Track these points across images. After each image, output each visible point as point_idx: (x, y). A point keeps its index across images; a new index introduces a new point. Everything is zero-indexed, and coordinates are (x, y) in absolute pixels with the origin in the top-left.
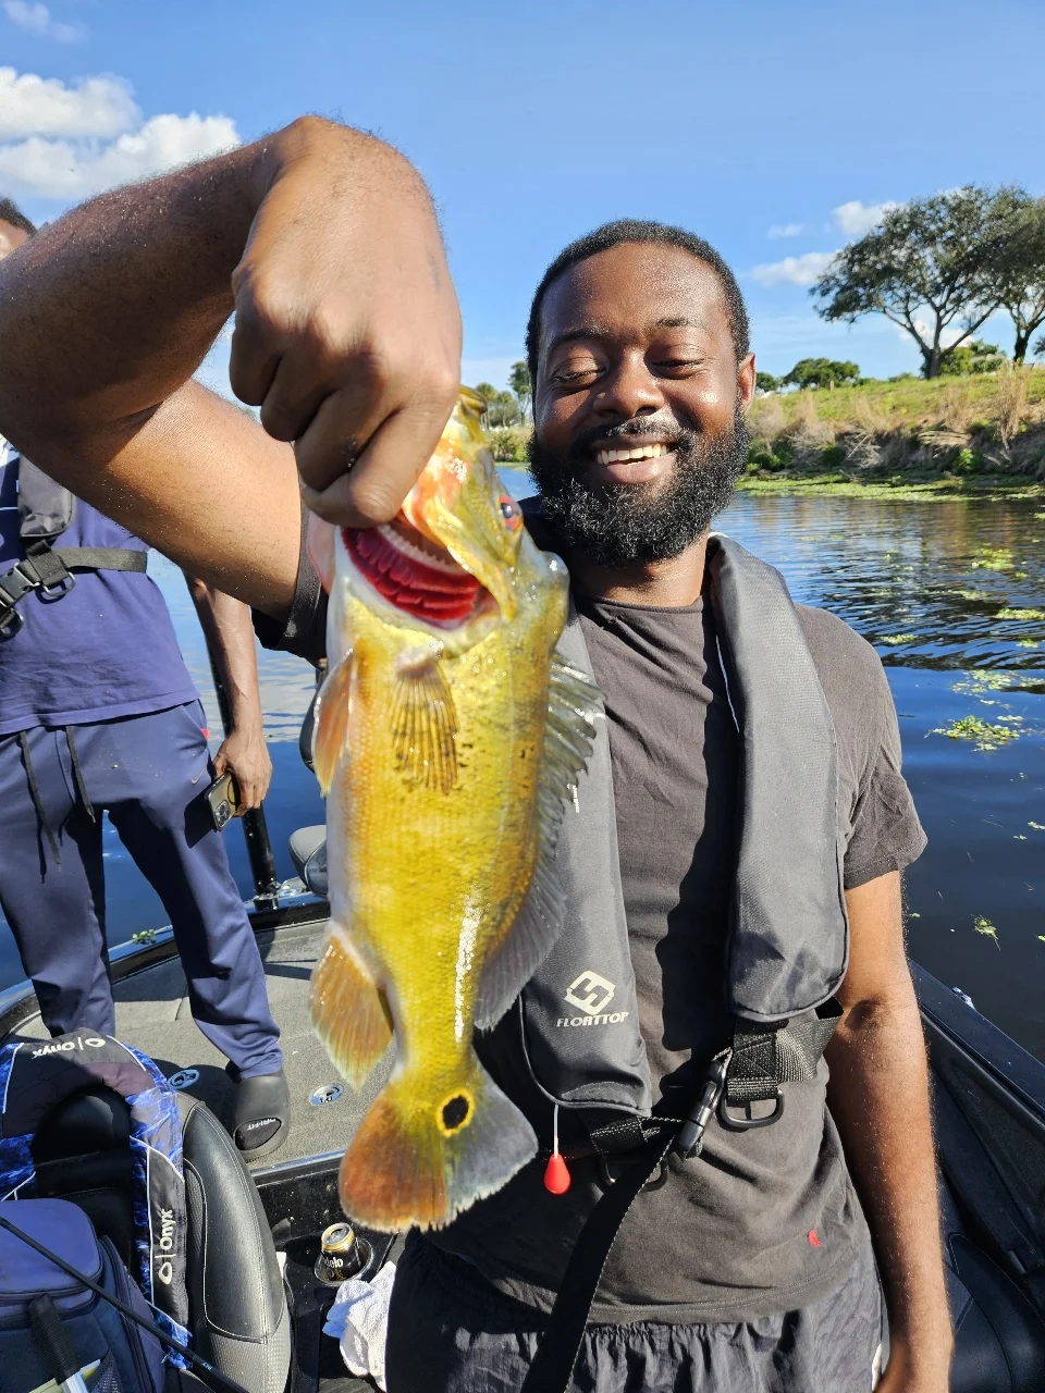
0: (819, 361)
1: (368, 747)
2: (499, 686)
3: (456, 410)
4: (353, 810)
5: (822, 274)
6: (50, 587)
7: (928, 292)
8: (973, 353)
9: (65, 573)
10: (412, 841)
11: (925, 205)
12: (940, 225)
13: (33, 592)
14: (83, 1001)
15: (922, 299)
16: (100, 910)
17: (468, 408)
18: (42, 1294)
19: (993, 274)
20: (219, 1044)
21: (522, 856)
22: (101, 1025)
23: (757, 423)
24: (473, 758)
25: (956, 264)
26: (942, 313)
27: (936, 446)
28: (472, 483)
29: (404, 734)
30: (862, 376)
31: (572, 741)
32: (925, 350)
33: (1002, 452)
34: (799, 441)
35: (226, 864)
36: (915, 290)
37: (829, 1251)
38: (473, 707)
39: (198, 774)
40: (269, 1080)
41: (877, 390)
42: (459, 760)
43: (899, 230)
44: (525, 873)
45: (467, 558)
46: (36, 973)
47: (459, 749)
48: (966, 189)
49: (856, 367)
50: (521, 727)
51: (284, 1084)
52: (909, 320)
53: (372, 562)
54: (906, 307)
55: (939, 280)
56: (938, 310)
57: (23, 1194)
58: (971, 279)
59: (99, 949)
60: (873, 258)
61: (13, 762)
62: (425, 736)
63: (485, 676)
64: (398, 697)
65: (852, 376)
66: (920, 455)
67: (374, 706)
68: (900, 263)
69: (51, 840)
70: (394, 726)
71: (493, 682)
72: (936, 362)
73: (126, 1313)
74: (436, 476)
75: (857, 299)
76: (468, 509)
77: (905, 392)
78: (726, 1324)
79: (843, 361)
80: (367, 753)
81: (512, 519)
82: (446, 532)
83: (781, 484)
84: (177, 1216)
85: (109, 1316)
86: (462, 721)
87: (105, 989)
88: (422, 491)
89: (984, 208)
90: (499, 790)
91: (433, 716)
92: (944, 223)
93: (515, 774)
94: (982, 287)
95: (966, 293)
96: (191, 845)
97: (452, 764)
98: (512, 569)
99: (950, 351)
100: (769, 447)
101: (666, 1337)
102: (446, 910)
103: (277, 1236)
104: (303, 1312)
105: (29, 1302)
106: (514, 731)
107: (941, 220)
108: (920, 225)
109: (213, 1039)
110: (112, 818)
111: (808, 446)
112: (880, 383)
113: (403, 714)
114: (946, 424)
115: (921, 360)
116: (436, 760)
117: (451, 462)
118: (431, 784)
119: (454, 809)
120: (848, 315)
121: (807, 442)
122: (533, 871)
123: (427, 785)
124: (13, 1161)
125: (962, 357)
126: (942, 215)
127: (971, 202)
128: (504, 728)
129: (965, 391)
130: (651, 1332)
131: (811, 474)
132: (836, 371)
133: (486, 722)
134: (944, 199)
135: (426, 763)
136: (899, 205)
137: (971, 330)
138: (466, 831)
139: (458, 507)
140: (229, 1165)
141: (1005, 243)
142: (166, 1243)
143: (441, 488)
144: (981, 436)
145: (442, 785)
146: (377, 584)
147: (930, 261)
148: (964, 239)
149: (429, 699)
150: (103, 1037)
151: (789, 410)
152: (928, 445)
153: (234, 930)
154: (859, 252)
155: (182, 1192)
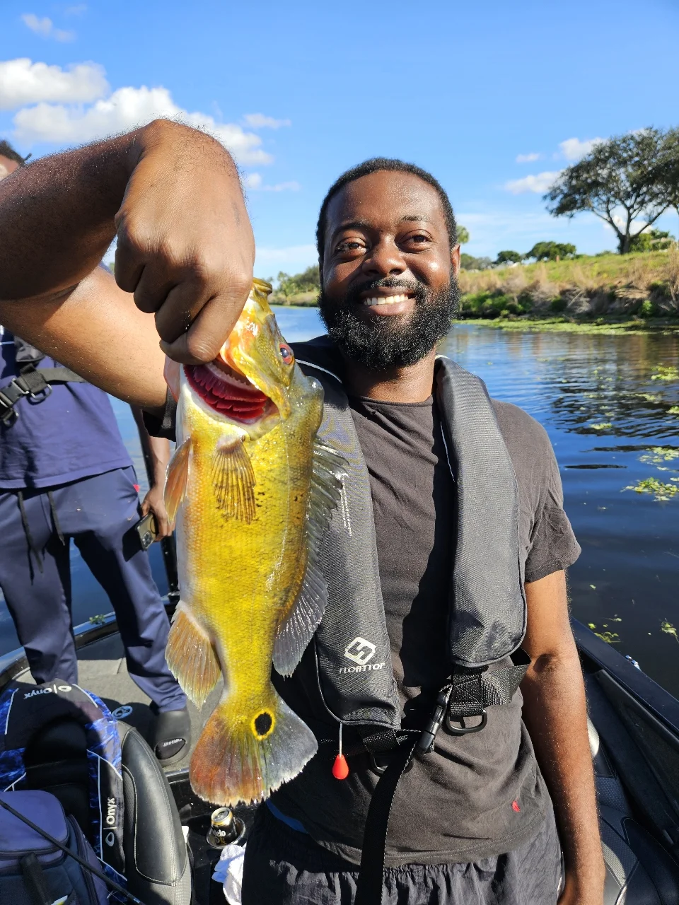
0: (550, 243)
1: (200, 495)
2: (281, 458)
3: (252, 293)
4: (191, 533)
5: (551, 186)
6: (36, 394)
7: (622, 197)
8: (652, 237)
9: (44, 385)
10: (227, 551)
11: (619, 141)
12: (630, 153)
13: (25, 398)
14: (57, 661)
15: (618, 202)
16: (68, 602)
17: (259, 291)
18: (30, 853)
19: (665, 185)
20: (144, 689)
21: (297, 560)
22: (69, 677)
23: (508, 284)
24: (265, 501)
25: (641, 179)
26: (631, 211)
27: (627, 299)
28: (261, 337)
29: (221, 487)
30: (578, 252)
31: (327, 490)
32: (620, 236)
33: (671, 303)
34: (536, 296)
35: (150, 573)
36: (614, 196)
37: (525, 815)
38: (264, 470)
39: (132, 515)
40: (178, 714)
41: (588, 261)
42: (256, 502)
43: (602, 157)
44: (300, 571)
45: (258, 382)
46: (26, 643)
47: (256, 496)
48: (647, 129)
49: (574, 247)
50: (294, 482)
51: (187, 716)
52: (609, 216)
53: (202, 385)
54: (607, 207)
55: (629, 189)
56: (628, 209)
57: (18, 787)
58: (651, 188)
59: (68, 627)
60: (585, 175)
61: (12, 507)
62: (235, 488)
63: (271, 451)
64: (218, 465)
65: (571, 252)
66: (616, 305)
67: (203, 470)
68: (603, 178)
69: (37, 557)
70: (215, 482)
71: (277, 455)
72: (628, 243)
73: (84, 866)
74: (240, 333)
75: (575, 202)
76: (259, 353)
77: (608, 264)
78: (460, 864)
79: (565, 243)
80: (199, 499)
81: (287, 358)
82: (245, 366)
83: (523, 324)
84: (117, 802)
85: (73, 868)
86: (258, 479)
87: (71, 653)
88: (231, 342)
89: (659, 142)
90: (281, 520)
91: (240, 476)
92: (632, 152)
93: (291, 510)
94: (658, 194)
95: (647, 198)
96: (127, 559)
97: (252, 505)
98: (288, 388)
99: (637, 236)
100: (516, 300)
101: (421, 874)
102: (250, 593)
103: (183, 816)
104: (199, 865)
105: (22, 857)
106: (290, 485)
107: (630, 150)
108: (617, 154)
109: (141, 686)
110: (76, 543)
111: (542, 298)
112: (589, 257)
113: (221, 475)
114: (634, 284)
115: (617, 242)
116: (242, 502)
117: (248, 324)
118: (239, 517)
119: (254, 532)
120: (568, 213)
121: (541, 296)
122: (305, 570)
123: (237, 518)
124: (12, 765)
125: (645, 240)
126: (631, 147)
127: (651, 138)
128: (284, 483)
129: (647, 262)
130: (412, 871)
131: (544, 317)
132: (561, 249)
133: (273, 479)
134: (632, 136)
135: (236, 505)
136: (603, 141)
137: (651, 222)
138: (261, 545)
139: (253, 351)
140: (152, 769)
141: (673, 165)
142: (110, 820)
143: (242, 340)
144: (657, 292)
145: (246, 517)
146: (205, 398)
147: (623, 177)
148: (646, 162)
149: (237, 466)
150: (70, 685)
151: (529, 275)
152: (621, 298)
153: (155, 615)
154: (576, 171)
155: (121, 787)
